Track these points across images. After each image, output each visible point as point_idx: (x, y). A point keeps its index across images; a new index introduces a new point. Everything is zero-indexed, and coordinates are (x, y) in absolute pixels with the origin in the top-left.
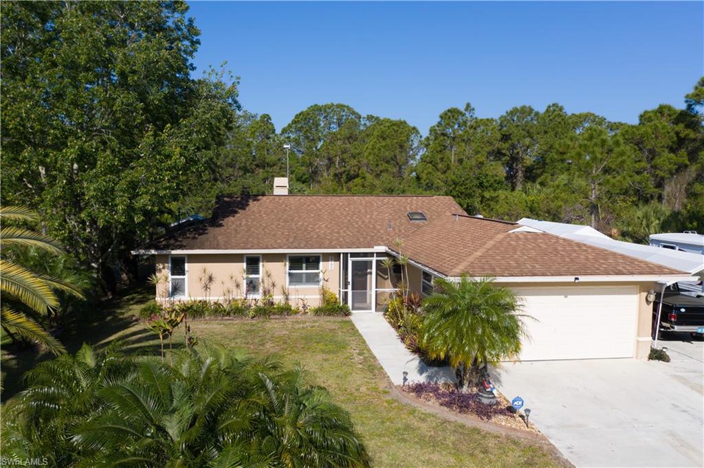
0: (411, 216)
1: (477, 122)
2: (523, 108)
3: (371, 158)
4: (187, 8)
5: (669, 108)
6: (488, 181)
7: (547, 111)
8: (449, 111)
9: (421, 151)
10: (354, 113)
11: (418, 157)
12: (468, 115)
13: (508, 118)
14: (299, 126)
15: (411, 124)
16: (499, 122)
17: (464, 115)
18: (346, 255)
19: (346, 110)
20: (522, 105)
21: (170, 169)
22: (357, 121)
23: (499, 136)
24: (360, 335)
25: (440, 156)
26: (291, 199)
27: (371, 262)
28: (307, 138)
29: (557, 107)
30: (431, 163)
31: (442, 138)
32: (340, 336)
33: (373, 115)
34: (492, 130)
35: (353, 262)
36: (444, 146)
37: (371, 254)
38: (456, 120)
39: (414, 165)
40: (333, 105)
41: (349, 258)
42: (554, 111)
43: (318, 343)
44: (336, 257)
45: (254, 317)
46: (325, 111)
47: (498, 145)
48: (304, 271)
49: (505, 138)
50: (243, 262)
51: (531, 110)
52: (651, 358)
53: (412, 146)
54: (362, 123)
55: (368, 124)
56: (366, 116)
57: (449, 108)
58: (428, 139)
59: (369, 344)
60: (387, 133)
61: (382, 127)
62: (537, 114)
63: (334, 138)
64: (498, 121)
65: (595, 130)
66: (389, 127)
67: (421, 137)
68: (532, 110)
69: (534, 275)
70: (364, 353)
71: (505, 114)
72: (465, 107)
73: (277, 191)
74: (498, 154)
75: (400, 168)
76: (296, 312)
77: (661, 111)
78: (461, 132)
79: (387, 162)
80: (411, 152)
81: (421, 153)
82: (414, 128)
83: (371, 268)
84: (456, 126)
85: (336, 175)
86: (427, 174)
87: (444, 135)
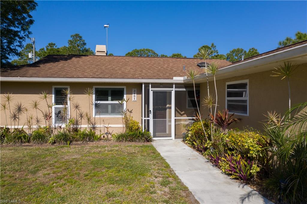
0: (201, 65)
7: (250, 51)
12: (213, 49)
13: (231, 54)
17: (211, 49)
18: (147, 85)
20: (238, 48)
24: (162, 158)
29: (254, 49)
32: (139, 160)
33: (164, 55)
35: (154, 93)
37: (170, 85)
41: (150, 89)
42: (253, 51)
43: (109, 168)
44: (137, 88)
45: (55, 143)
46: (141, 52)
48: (110, 102)
50: (51, 94)
57: (204, 45)
59: (174, 169)
62: (245, 52)
64: (226, 56)
68: (243, 50)
70: (169, 183)
71: (229, 53)
72: (211, 45)
76: (100, 139)
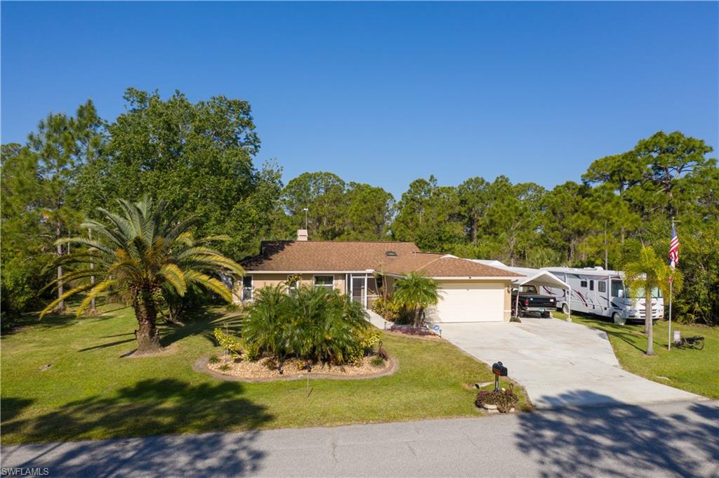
0: (388, 254)
1: (439, 190)
2: (477, 179)
3: (355, 218)
4: (255, 127)
5: (573, 184)
6: (445, 236)
7: (496, 181)
8: (417, 181)
9: (396, 212)
10: (339, 180)
11: (393, 218)
12: (432, 185)
13: (465, 187)
14: (293, 190)
15: (387, 191)
16: (458, 190)
17: (429, 184)
18: (349, 275)
19: (332, 178)
21: (250, 222)
22: (342, 187)
23: (458, 200)
25: (410, 217)
26: (311, 243)
27: (364, 279)
28: (300, 201)
29: (504, 178)
30: (403, 222)
31: (412, 202)
33: (355, 182)
34: (453, 196)
35: (354, 279)
36: (413, 209)
37: (364, 275)
38: (423, 188)
39: (390, 225)
40: (321, 173)
41: (351, 277)
42: (502, 181)
44: (343, 276)
46: (315, 178)
47: (457, 209)
48: (324, 285)
49: (463, 202)
50: (286, 279)
51: (483, 181)
52: (511, 321)
53: (387, 208)
54: (346, 188)
55: (351, 189)
56: (349, 183)
57: (416, 179)
58: (400, 203)
60: (368, 198)
61: (363, 193)
62: (488, 184)
63: (321, 201)
65: (512, 200)
66: (369, 193)
67: (395, 201)
69: (449, 276)
71: (463, 184)
72: (429, 178)
73: (300, 239)
74: (460, 216)
75: (379, 227)
77: (568, 186)
78: (427, 198)
79: (369, 222)
80: (387, 213)
81: (396, 214)
82: (389, 194)
83: (364, 285)
84: (423, 194)
85: (324, 232)
86: (400, 231)
87: (413, 200)
